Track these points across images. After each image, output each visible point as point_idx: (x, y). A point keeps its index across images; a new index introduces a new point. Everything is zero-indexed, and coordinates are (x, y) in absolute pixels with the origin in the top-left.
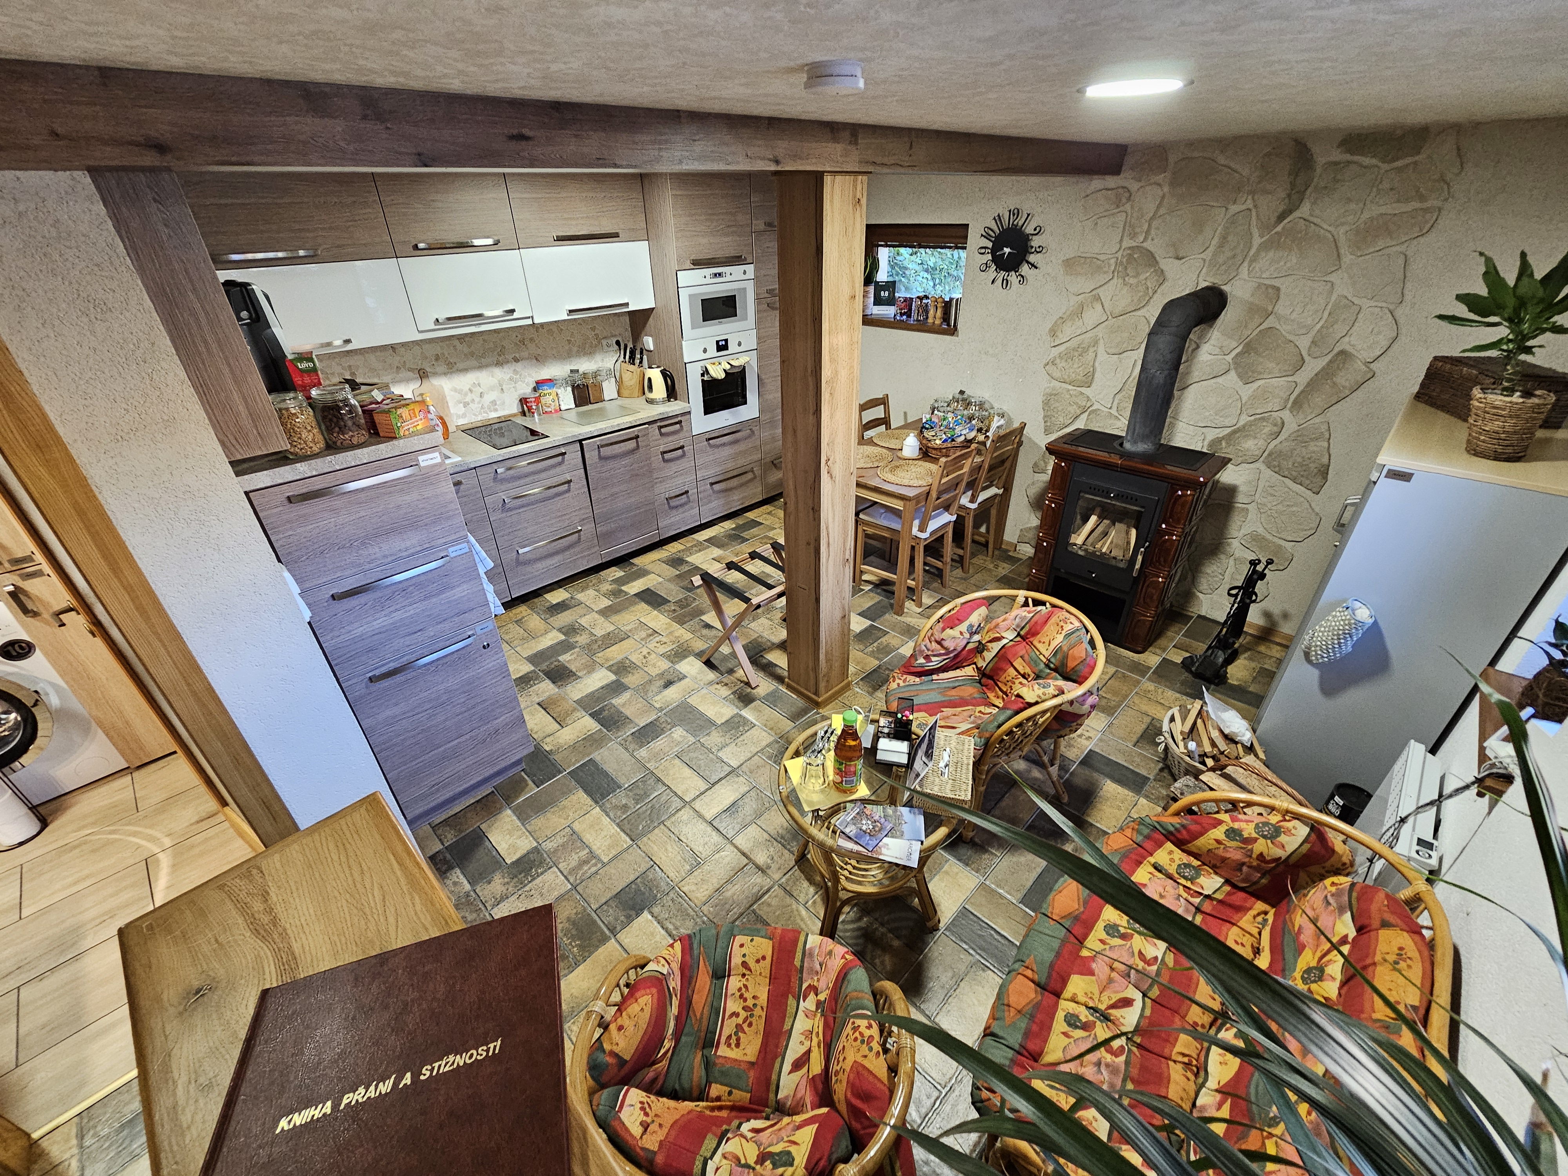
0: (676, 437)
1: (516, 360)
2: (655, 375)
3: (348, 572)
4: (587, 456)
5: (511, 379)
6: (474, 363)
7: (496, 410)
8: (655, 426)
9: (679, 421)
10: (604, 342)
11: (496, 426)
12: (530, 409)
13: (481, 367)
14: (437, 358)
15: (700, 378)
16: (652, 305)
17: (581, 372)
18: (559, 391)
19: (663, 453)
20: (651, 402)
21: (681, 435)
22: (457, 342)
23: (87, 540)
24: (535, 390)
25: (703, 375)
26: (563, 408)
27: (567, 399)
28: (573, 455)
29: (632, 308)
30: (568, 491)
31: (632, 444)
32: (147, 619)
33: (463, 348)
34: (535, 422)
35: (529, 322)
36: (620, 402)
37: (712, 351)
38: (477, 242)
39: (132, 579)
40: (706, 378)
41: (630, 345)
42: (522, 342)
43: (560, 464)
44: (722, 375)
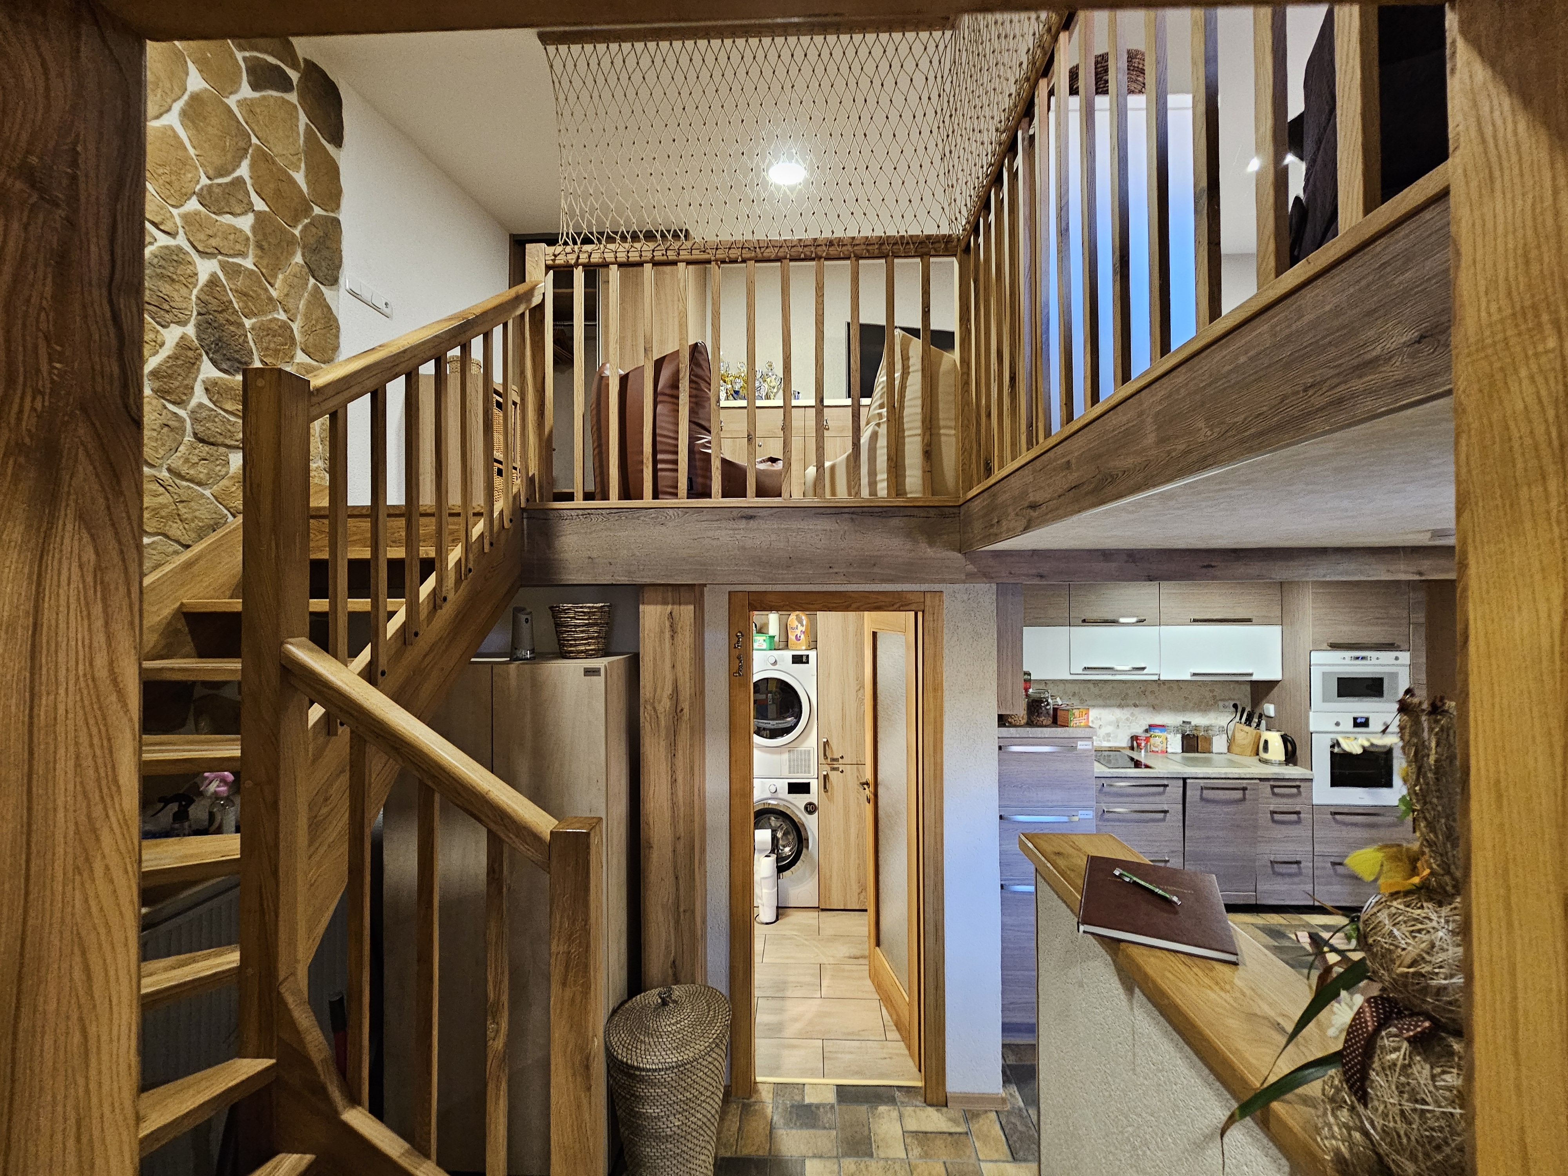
0: (1290, 801)
1: (1135, 706)
2: (1274, 739)
3: (1013, 804)
4: (1188, 793)
5: (1127, 719)
6: (1101, 702)
7: (1109, 741)
8: (1268, 784)
9: (1299, 786)
10: (1221, 704)
11: (1106, 753)
12: (1139, 745)
13: (1105, 706)
14: (1074, 694)
15: (1329, 750)
16: (1277, 676)
17: (1193, 724)
18: (1169, 736)
19: (1273, 813)
20: (1266, 762)
21: (1298, 800)
22: (1091, 686)
23: (931, 735)
24: (1146, 731)
25: (1332, 746)
26: (1169, 750)
27: (1175, 744)
28: (1175, 790)
29: (1255, 678)
30: (1164, 820)
31: (1238, 795)
32: (935, 783)
33: (1096, 690)
34: (1142, 756)
35: (1156, 678)
36: (1229, 756)
37: (1348, 725)
38: (1122, 620)
39: (939, 761)
40: (1336, 750)
41: (1248, 709)
42: (1144, 693)
43: (1160, 794)
44: (1359, 751)
